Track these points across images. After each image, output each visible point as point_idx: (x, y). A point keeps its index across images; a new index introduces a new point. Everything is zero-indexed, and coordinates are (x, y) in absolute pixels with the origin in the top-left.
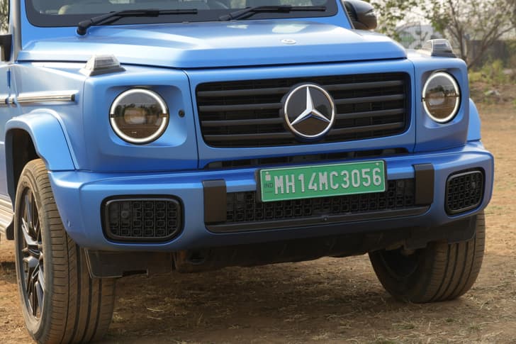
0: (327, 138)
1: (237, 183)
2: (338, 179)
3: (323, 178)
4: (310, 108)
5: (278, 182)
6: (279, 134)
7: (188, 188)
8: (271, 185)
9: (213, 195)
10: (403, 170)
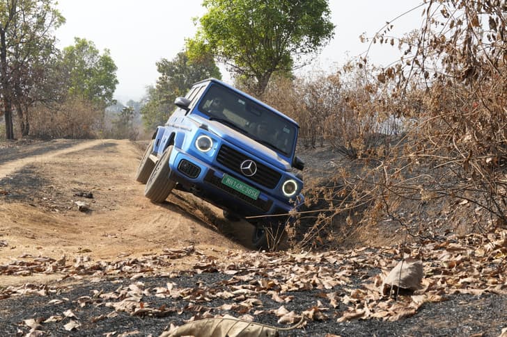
0: (248, 177)
1: (217, 173)
2: (245, 189)
3: (241, 186)
4: (249, 167)
5: (228, 180)
6: (237, 169)
7: (204, 167)
8: (226, 179)
9: (210, 173)
10: (265, 198)
